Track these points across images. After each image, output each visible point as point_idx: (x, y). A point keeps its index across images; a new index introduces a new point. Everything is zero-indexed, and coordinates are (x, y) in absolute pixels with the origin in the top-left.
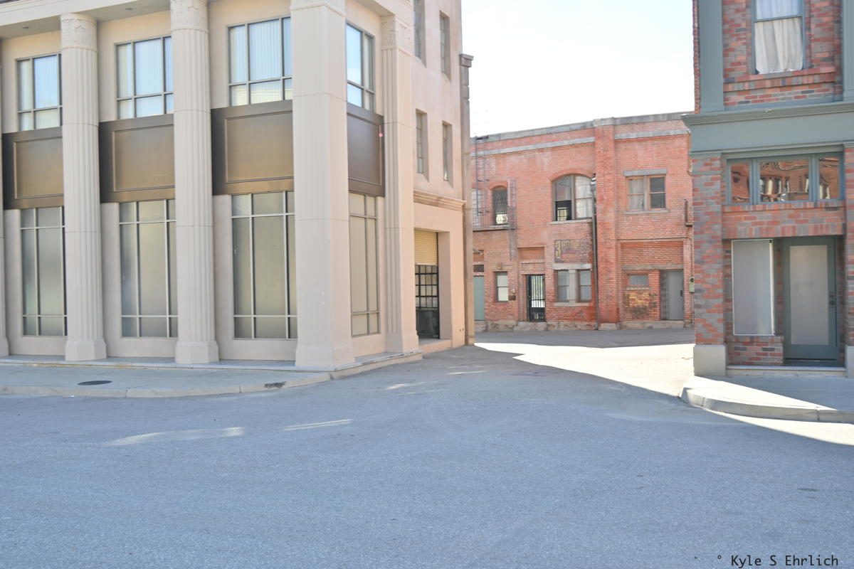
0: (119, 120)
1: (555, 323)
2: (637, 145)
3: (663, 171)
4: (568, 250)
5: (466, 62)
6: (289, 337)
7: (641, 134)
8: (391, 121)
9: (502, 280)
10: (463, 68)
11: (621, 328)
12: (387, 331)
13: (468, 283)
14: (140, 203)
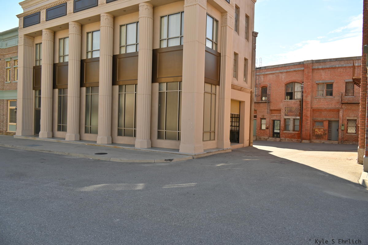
0: (120, 54)
1: (284, 139)
2: (322, 71)
3: (333, 81)
4: (291, 111)
5: (255, 35)
6: (178, 140)
7: (324, 67)
8: (223, 55)
9: (264, 121)
10: (254, 37)
11: (311, 142)
12: (218, 139)
13: (252, 122)
14: (126, 86)
